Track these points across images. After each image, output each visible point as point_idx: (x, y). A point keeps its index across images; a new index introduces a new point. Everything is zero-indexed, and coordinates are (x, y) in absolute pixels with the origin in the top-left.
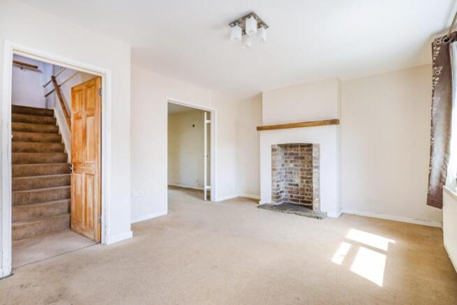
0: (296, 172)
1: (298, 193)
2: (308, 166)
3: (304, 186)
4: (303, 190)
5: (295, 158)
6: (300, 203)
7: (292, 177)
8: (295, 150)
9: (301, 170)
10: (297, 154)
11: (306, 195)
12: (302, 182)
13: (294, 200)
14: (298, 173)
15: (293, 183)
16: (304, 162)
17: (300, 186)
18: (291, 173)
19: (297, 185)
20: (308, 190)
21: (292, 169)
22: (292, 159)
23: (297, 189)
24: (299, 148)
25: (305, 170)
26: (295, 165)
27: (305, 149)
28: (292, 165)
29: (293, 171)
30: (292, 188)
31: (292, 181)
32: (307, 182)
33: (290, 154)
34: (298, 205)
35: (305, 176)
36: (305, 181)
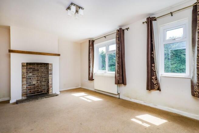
0: (34, 78)
1: (35, 89)
2: (41, 74)
3: (39, 84)
4: (38, 86)
5: (33, 70)
6: (36, 94)
7: (31, 81)
8: (33, 66)
9: (37, 76)
10: (34, 68)
11: (40, 88)
12: (37, 82)
13: (32, 93)
14: (35, 78)
15: (32, 84)
16: (39, 72)
17: (36, 85)
18: (30, 79)
19: (34, 85)
20: (41, 86)
21: (31, 76)
22: (31, 71)
23: (34, 87)
24: (36, 65)
25: (39, 76)
26: (33, 74)
27: (39, 66)
28: (31, 74)
29: (32, 78)
30: (31, 87)
31: (31, 83)
32: (40, 82)
33: (29, 68)
34: (36, 95)
35: (39, 79)
36: (39, 82)
